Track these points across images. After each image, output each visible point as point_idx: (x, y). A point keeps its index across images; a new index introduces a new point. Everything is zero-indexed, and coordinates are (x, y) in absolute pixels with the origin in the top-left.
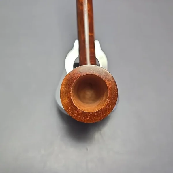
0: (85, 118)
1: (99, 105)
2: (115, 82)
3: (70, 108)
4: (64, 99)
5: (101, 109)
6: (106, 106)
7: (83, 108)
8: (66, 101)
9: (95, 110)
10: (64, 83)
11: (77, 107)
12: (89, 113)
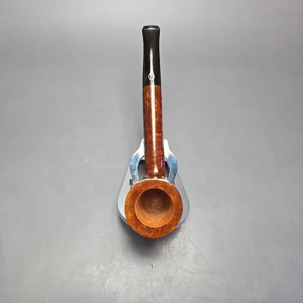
0: (149, 233)
1: (165, 218)
2: (180, 196)
3: (134, 223)
4: (129, 213)
5: (166, 225)
6: (171, 221)
7: (148, 222)
8: (130, 215)
9: (160, 225)
10: (129, 197)
11: (141, 221)
12: (154, 228)
